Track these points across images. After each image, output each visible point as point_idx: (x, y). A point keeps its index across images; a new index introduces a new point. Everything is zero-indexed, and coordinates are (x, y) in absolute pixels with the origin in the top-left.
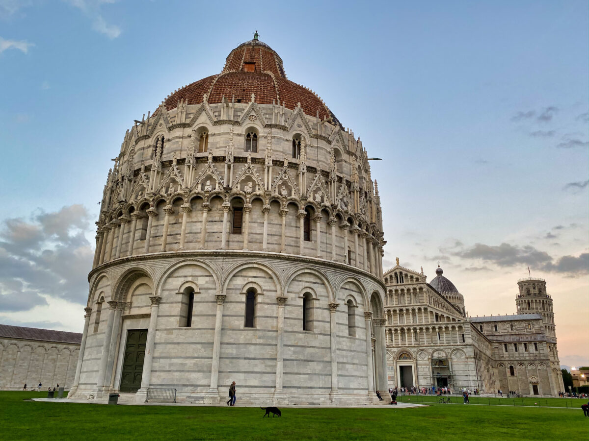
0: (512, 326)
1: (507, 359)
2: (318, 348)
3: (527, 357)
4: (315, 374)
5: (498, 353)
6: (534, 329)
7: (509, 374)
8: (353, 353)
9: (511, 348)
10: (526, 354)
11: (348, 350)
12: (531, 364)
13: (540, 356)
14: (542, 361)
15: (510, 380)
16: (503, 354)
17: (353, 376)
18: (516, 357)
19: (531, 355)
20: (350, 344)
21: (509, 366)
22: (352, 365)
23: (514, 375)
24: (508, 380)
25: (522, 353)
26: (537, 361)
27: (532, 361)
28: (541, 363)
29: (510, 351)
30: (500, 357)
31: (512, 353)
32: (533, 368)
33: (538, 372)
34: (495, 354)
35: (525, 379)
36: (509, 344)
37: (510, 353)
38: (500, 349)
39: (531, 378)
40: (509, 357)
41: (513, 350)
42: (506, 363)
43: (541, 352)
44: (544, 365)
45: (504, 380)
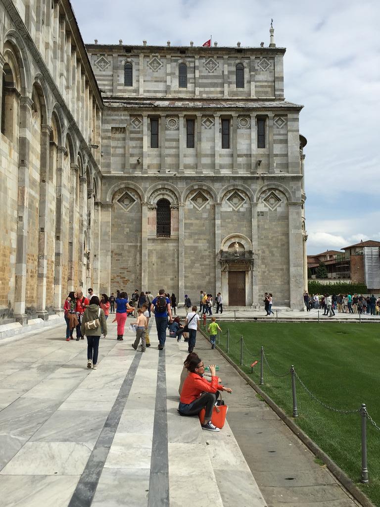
0: (183, 70)
1: (152, 173)
3: (222, 167)
5: (120, 151)
6: (253, 84)
7: (149, 228)
9: (175, 132)
10: (222, 156)
12: (236, 195)
13: (269, 166)
14: (274, 184)
15: (150, 252)
16: (141, 155)
18: (187, 167)
19: (240, 160)
21: (154, 202)
23: (169, 233)
24: (145, 252)
25: (209, 152)
26: (260, 182)
27: (239, 183)
28: (270, 189)
29: (167, 144)
30: (128, 166)
31: (173, 151)
32: (242, 210)
33: (255, 222)
34: (108, 154)
35: (206, 248)
36: (167, 116)
37: (168, 151)
38: (133, 135)
39: (229, 243)
40: (160, 167)
41: (178, 140)
42: (145, 189)
43: (278, 149)
44: (280, 196)
45: (129, 252)
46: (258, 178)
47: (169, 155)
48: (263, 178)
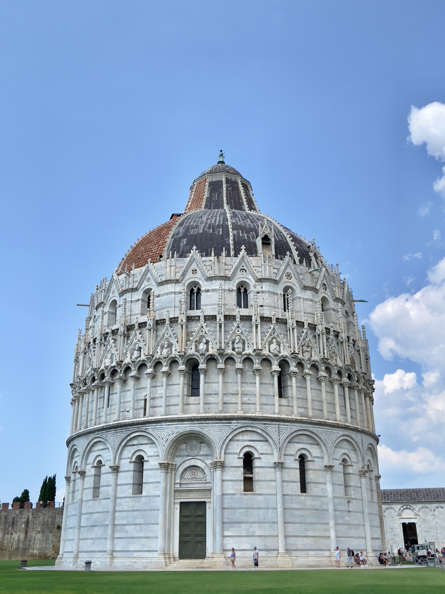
2: (100, 513)
4: (97, 538)
8: (136, 513)
11: (129, 511)
17: (133, 538)
20: (133, 503)
22: (134, 526)
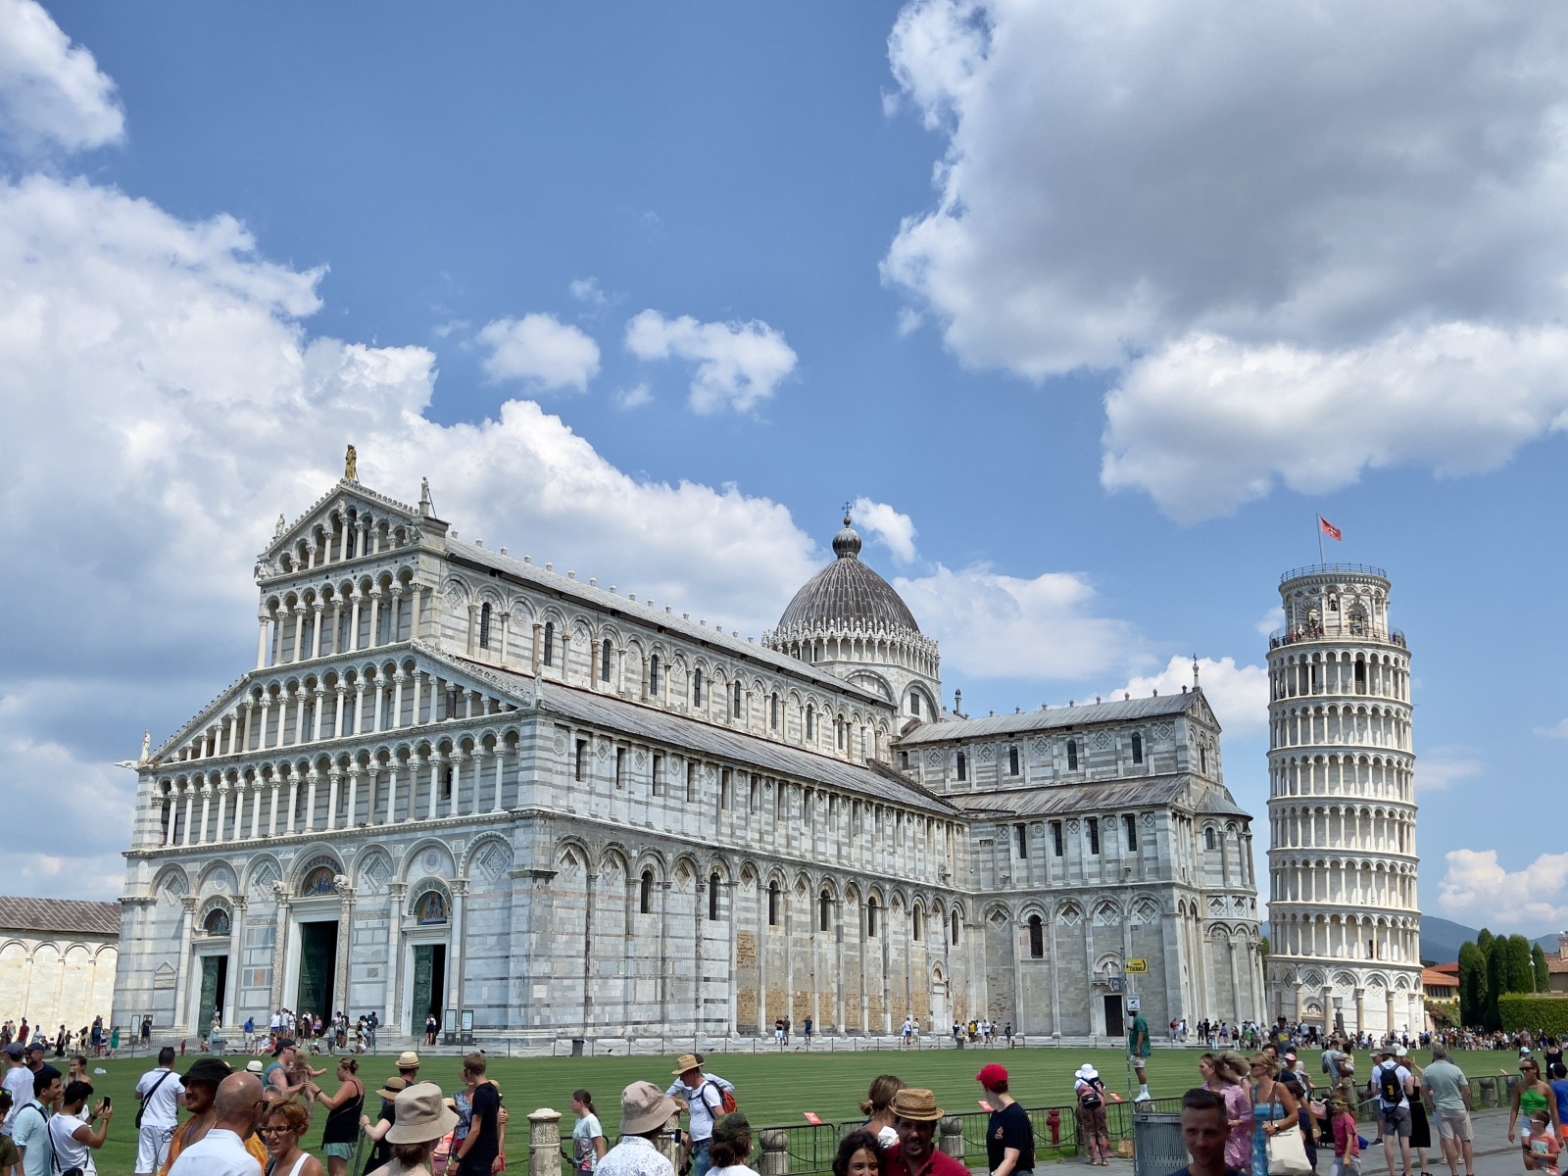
0: (1072, 749)
1: (1022, 887)
3: (1091, 875)
5: (990, 865)
6: (1151, 758)
7: (1022, 949)
9: (1043, 840)
10: (1091, 864)
12: (1106, 907)
13: (1139, 872)
14: (1145, 893)
15: (1024, 975)
16: (1010, 868)
18: (1055, 878)
19: (1109, 866)
21: (1025, 919)
23: (1040, 954)
24: (1019, 975)
25: (1077, 860)
26: (1129, 891)
27: (1107, 893)
28: (1143, 899)
29: (1034, 853)
30: (998, 882)
31: (1040, 862)
32: (1114, 924)
33: (1128, 938)
34: (978, 869)
35: (1079, 969)
36: (1032, 823)
37: (1034, 862)
38: (1000, 847)
39: (1103, 963)
40: (1028, 879)
41: (1044, 849)
42: (1015, 905)
43: (1148, 851)
44: (1154, 906)
45: (1004, 976)
46: (1126, 888)
47: (1036, 866)
48: (1132, 887)
